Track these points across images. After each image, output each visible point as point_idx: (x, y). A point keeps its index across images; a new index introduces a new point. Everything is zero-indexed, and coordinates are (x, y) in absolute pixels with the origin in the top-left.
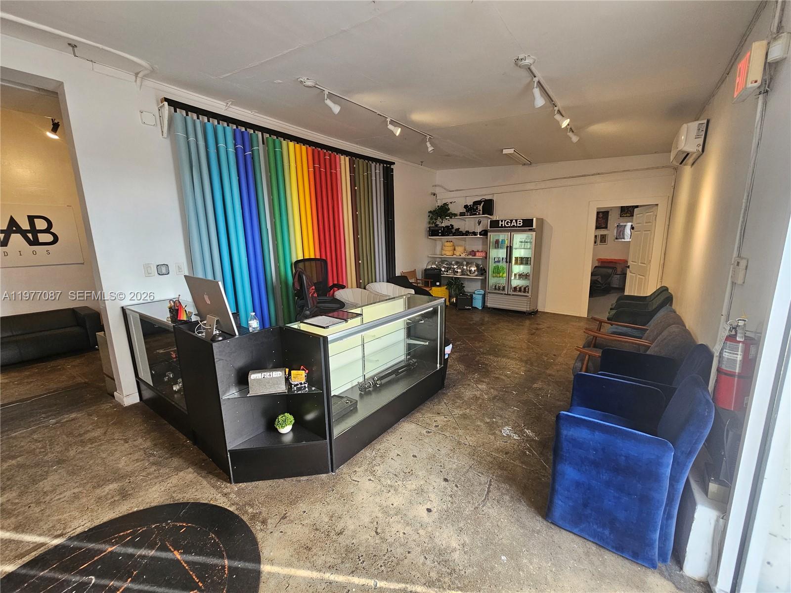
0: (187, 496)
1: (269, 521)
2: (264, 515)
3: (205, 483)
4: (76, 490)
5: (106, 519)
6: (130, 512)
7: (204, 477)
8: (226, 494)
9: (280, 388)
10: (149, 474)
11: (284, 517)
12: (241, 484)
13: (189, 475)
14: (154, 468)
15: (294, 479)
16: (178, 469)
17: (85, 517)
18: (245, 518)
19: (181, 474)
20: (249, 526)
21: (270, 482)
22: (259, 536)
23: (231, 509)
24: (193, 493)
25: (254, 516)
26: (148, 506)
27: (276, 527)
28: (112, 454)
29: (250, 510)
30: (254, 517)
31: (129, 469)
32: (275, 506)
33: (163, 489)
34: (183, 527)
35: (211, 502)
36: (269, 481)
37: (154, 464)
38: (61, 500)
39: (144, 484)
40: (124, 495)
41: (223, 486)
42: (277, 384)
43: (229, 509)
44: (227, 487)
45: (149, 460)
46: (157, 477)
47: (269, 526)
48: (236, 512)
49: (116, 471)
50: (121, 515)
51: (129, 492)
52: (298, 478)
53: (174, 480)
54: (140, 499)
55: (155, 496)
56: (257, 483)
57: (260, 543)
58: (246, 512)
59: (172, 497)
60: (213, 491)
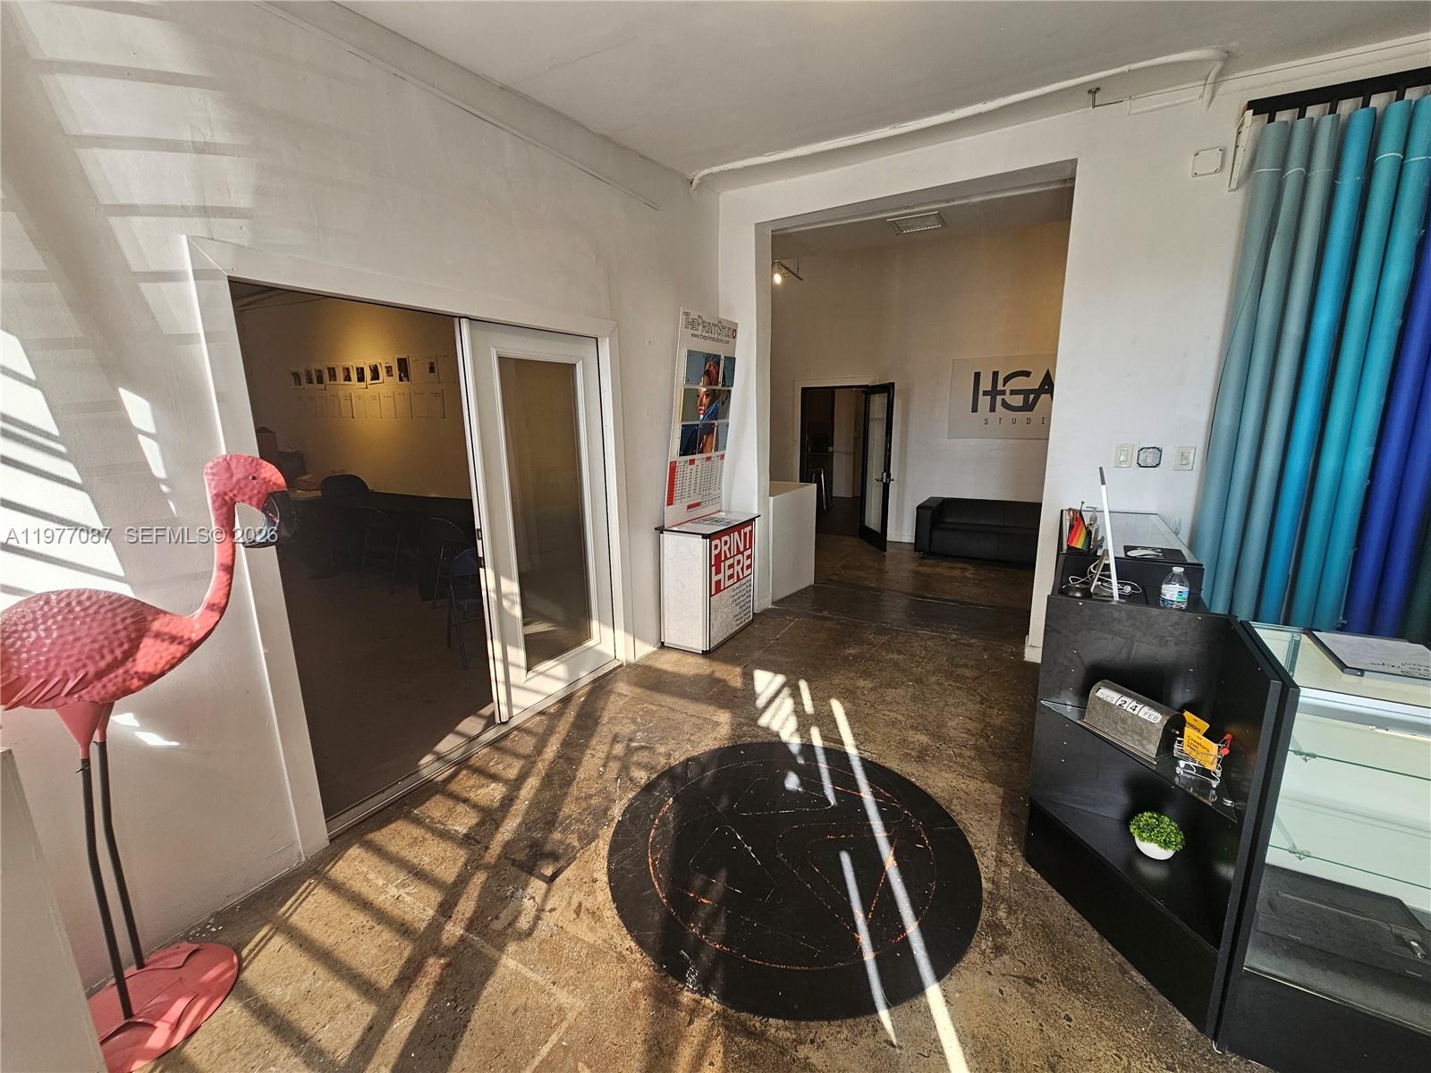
0: (964, 816)
1: (1006, 957)
2: (1010, 942)
3: (998, 822)
4: (900, 717)
5: (887, 765)
6: (908, 778)
7: (1003, 815)
8: (1000, 861)
9: (1143, 746)
10: (960, 755)
11: (1030, 982)
12: (1033, 870)
13: (992, 795)
14: (972, 753)
15: (1120, 958)
16: (990, 777)
17: (880, 748)
18: (985, 914)
19: (988, 786)
20: (978, 929)
21: (1074, 914)
22: (972, 956)
23: (985, 884)
24: (971, 819)
25: (997, 926)
26: (924, 788)
27: (1003, 975)
28: (956, 706)
29: (1002, 914)
30: (995, 927)
31: (953, 733)
32: (1039, 952)
33: (953, 784)
34: (923, 843)
35: (976, 851)
36: (1074, 911)
37: (976, 748)
38: (885, 717)
39: (946, 762)
40: (922, 756)
41: (1010, 847)
42: (1140, 735)
43: (983, 880)
44: (1012, 854)
45: (977, 740)
46: (963, 766)
47: (997, 963)
48: (985, 895)
49: (941, 726)
50: (899, 773)
51: (927, 758)
52: (1128, 966)
53: (972, 785)
54: (927, 774)
55: (939, 784)
56: (1055, 894)
57: (962, 964)
58: (995, 910)
59: (951, 801)
60: (993, 841)
